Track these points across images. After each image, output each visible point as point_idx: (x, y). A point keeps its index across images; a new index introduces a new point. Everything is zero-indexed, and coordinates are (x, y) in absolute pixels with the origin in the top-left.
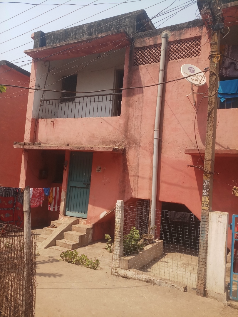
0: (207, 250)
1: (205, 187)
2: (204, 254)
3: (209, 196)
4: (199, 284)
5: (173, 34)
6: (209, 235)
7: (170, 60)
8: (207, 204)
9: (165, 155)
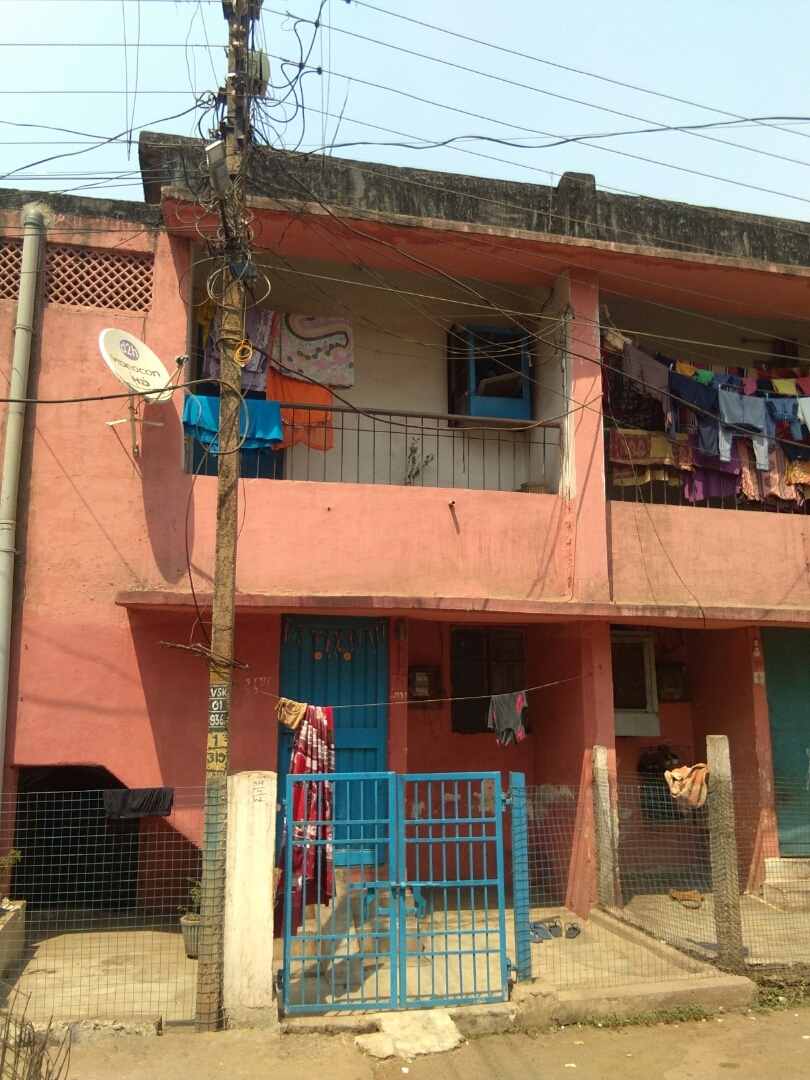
0: (224, 888)
1: (215, 706)
2: (217, 901)
3: (226, 730)
4: (205, 996)
5: (64, 223)
6: (228, 842)
7: (50, 301)
8: (221, 755)
9: (37, 608)
